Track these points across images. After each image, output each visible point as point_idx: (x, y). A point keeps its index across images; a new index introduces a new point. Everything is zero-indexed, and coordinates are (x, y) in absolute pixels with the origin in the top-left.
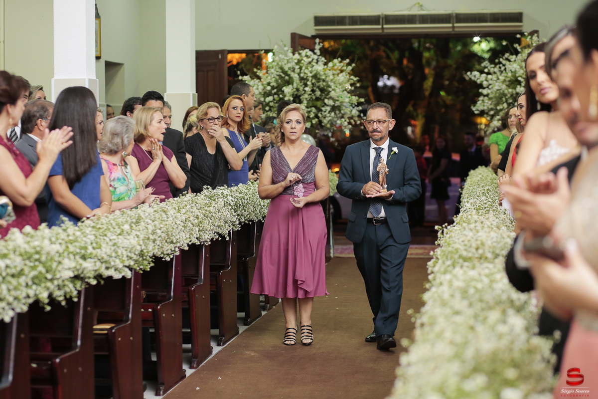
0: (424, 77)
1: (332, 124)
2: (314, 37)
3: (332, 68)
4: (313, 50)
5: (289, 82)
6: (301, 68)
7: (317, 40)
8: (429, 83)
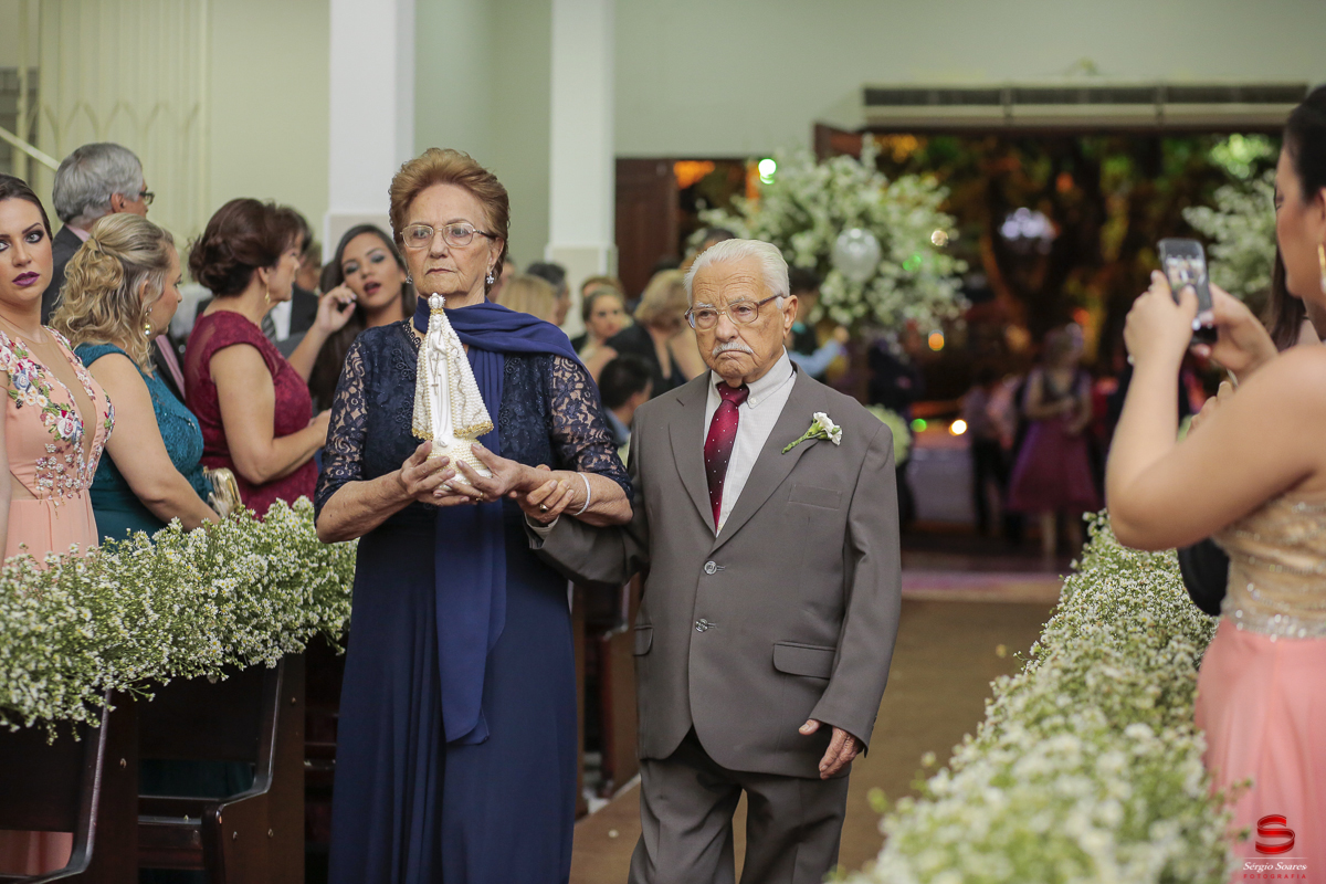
0: (1103, 218)
1: (897, 314)
2: (861, 132)
3: (900, 199)
4: (857, 157)
5: (806, 226)
6: (831, 197)
7: (868, 139)
8: (1115, 232)
